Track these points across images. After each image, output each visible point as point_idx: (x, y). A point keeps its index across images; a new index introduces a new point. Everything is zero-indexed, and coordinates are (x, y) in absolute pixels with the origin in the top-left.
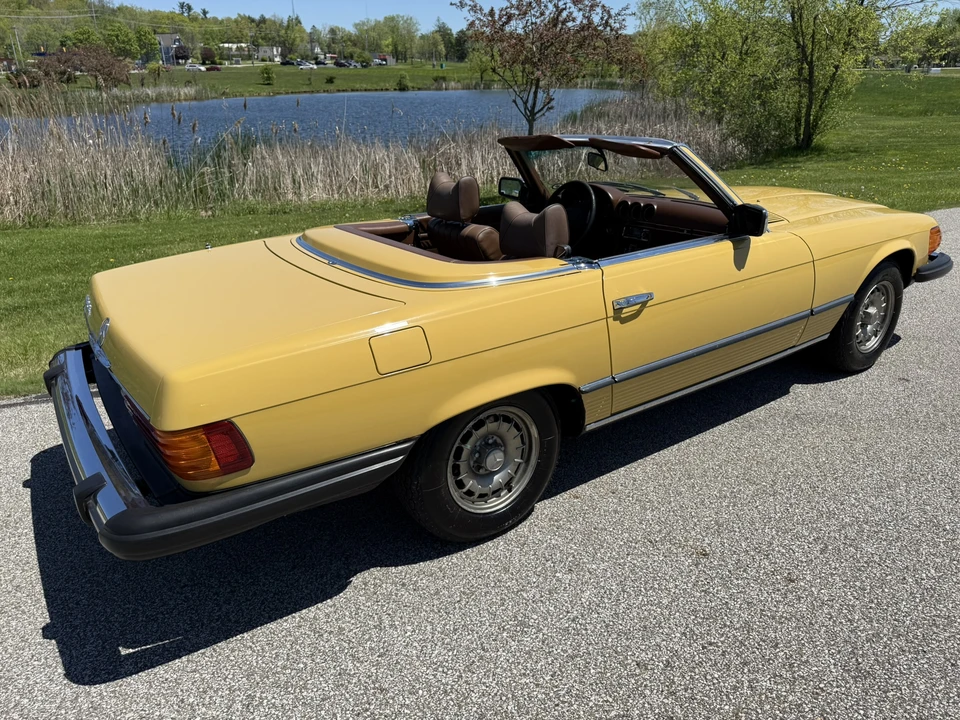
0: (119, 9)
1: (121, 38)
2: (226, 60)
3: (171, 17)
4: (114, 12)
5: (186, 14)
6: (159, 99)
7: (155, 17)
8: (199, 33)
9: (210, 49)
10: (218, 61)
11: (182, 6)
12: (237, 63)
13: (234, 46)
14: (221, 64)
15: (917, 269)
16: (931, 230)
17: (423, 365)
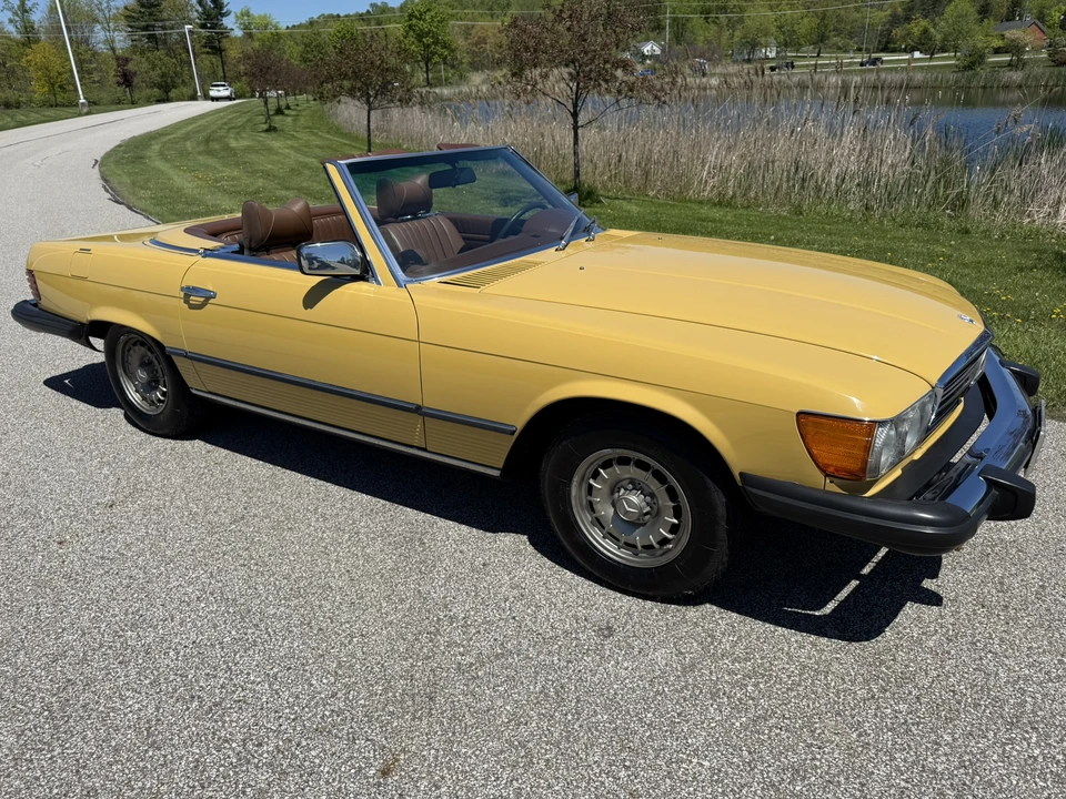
15: (741, 474)
16: (799, 414)
17: (85, 279)
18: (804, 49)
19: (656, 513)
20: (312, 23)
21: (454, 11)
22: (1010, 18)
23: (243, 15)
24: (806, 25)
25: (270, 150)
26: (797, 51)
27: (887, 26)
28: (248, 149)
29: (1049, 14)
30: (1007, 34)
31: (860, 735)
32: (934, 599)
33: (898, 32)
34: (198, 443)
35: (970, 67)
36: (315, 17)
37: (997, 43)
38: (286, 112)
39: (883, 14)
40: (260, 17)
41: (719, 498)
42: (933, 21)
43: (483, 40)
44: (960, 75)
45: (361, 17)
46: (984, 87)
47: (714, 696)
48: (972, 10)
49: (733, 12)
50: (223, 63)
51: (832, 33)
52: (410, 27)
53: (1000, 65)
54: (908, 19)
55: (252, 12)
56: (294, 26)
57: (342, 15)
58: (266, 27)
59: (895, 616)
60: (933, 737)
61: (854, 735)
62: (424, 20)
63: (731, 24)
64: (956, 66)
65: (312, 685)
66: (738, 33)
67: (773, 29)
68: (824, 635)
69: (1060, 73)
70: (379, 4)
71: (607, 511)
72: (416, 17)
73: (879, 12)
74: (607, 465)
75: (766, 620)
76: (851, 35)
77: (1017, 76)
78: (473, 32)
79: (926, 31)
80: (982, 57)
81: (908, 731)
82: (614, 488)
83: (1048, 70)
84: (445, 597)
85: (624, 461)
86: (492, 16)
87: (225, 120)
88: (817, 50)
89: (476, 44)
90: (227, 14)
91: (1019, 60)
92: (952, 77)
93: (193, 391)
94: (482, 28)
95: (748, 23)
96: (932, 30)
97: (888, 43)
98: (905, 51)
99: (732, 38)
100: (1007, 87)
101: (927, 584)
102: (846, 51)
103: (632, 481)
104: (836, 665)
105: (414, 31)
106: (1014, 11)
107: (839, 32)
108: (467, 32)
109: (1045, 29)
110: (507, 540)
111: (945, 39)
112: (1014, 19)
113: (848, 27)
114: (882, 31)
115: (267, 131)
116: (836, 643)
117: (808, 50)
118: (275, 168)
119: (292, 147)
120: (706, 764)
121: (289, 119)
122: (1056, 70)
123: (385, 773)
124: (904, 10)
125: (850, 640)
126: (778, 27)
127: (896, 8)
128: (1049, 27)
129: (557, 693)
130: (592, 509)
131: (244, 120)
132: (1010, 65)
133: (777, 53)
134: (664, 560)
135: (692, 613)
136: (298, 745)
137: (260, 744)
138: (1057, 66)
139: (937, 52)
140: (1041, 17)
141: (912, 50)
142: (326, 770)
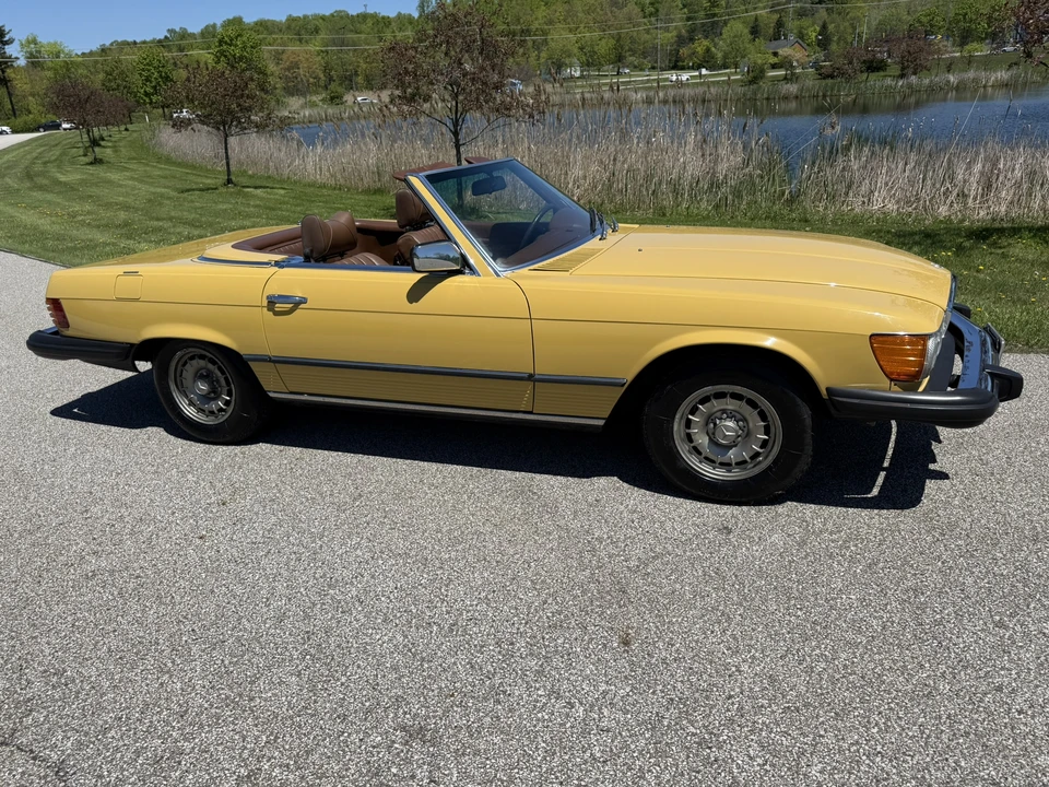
6: (959, 87)
15: (827, 389)
16: (871, 336)
17: (137, 300)
18: (606, 68)
19: (747, 434)
20: (104, 50)
21: (261, 36)
22: (776, 37)
23: (29, 42)
24: (604, 47)
25: (110, 182)
26: (599, 70)
27: (675, 47)
28: (83, 182)
29: (807, 34)
30: (780, 52)
31: (943, 563)
32: (943, 476)
33: (684, 51)
34: (263, 446)
35: (753, 81)
36: (108, 44)
37: (774, 60)
38: (102, 143)
39: (670, 35)
40: (49, 44)
41: (806, 412)
42: (713, 40)
43: (296, 65)
44: (746, 88)
45: (161, 43)
46: (768, 99)
47: (831, 556)
48: (746, 31)
49: (536, 35)
50: (10, 95)
51: (628, 54)
52: (222, 53)
53: (775, 80)
54: (692, 40)
55: (39, 40)
56: (83, 54)
57: (138, 41)
58: (58, 57)
59: (923, 490)
60: (990, 556)
61: (940, 563)
62: (236, 46)
63: (537, 46)
64: (742, 81)
65: (521, 599)
66: (543, 55)
67: (576, 51)
68: (883, 509)
69: (827, 84)
70: (178, 30)
71: (702, 440)
72: (226, 43)
73: (666, 34)
74: (704, 401)
75: (837, 505)
76: (644, 54)
77: (793, 88)
78: (284, 57)
79: (708, 50)
80: (762, 71)
81: (972, 556)
82: (710, 419)
83: (817, 82)
84: (582, 526)
85: (720, 396)
86: (300, 40)
87: (34, 155)
88: (616, 69)
89: (288, 69)
90: (10, 42)
91: (793, 74)
92: (740, 90)
93: (271, 395)
94: (293, 53)
95: (552, 44)
96: (713, 49)
97: (677, 61)
98: (693, 68)
99: (538, 59)
100: (786, 98)
101: (932, 466)
102: (642, 70)
103: (724, 411)
104: (902, 526)
105: (226, 56)
106: (779, 32)
107: (633, 52)
108: (278, 57)
109: (805, 45)
110: (602, 482)
111: (725, 57)
112: (780, 38)
113: (641, 47)
114: (671, 51)
115: (91, 163)
116: (893, 512)
117: (609, 69)
118: (130, 201)
119: (132, 179)
120: (853, 597)
121: (109, 151)
122: (824, 82)
123: (626, 643)
124: (688, 31)
125: (902, 508)
126: (579, 48)
127: (680, 31)
128: (808, 45)
129: (716, 573)
130: (691, 440)
131: (57, 153)
132: (785, 78)
133: (582, 71)
134: (757, 470)
135: (782, 509)
136: (543, 638)
137: (512, 644)
138: (824, 78)
139: (720, 69)
140: (801, 36)
141: (698, 67)
142: (579, 650)
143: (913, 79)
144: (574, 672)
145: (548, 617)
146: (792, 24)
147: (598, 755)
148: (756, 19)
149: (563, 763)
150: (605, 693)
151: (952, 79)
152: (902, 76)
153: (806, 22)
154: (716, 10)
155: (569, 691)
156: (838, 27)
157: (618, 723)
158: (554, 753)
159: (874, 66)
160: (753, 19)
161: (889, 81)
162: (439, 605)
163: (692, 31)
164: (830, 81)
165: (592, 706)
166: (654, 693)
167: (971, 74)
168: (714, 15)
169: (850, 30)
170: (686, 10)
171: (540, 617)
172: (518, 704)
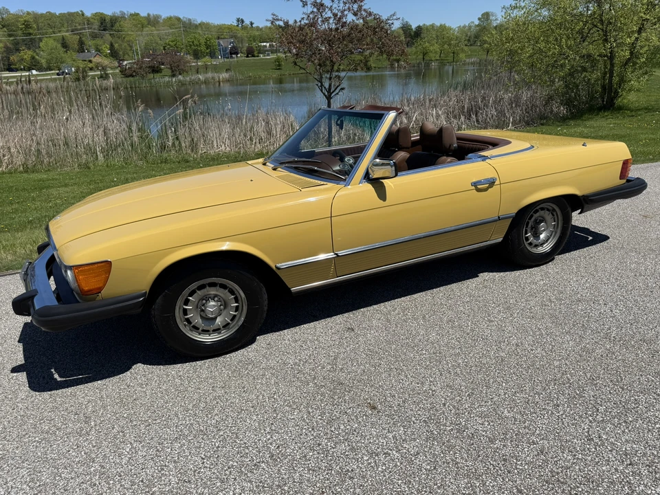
0: (200, 24)
1: (196, 42)
2: (262, 53)
3: (230, 28)
4: (196, 26)
5: (240, 26)
6: (206, 82)
7: (221, 28)
8: (247, 37)
9: (252, 47)
10: (256, 55)
11: (238, 20)
12: (268, 55)
13: (268, 45)
14: (258, 56)
22: (82, 51)
27: (5, 54)
29: (102, 49)
30: (92, 60)
33: (14, 58)
42: (35, 51)
48: (59, 45)
53: (95, 77)
54: (18, 50)
69: (131, 81)
77: (109, 83)
79: (33, 58)
80: (85, 72)
83: (124, 79)
91: (105, 74)
96: (37, 57)
97: (9, 65)
98: (24, 70)
106: (82, 47)
111: (48, 62)
112: (84, 52)
122: (128, 79)
123: (373, 408)
124: (12, 44)
127: (6, 44)
132: (102, 77)
136: (332, 431)
137: (319, 445)
138: (126, 77)
139: (46, 70)
140: (98, 50)
141: (29, 69)
142: (356, 425)
143: (180, 77)
144: (368, 437)
145: (320, 419)
146: (90, 42)
147: (428, 467)
148: (63, 39)
149: (420, 482)
150: (394, 437)
151: (201, 77)
152: (174, 76)
153: (99, 41)
154: (31, 31)
155: (378, 448)
156: (120, 45)
157: (417, 446)
158: (410, 482)
159: (155, 70)
160: (61, 37)
161: (167, 79)
162: (247, 451)
163: (16, 44)
164: (131, 79)
165: (397, 447)
166: (414, 423)
167: (210, 75)
168: (30, 34)
169: (129, 48)
170: (5, 29)
171: (317, 422)
172: (362, 471)
